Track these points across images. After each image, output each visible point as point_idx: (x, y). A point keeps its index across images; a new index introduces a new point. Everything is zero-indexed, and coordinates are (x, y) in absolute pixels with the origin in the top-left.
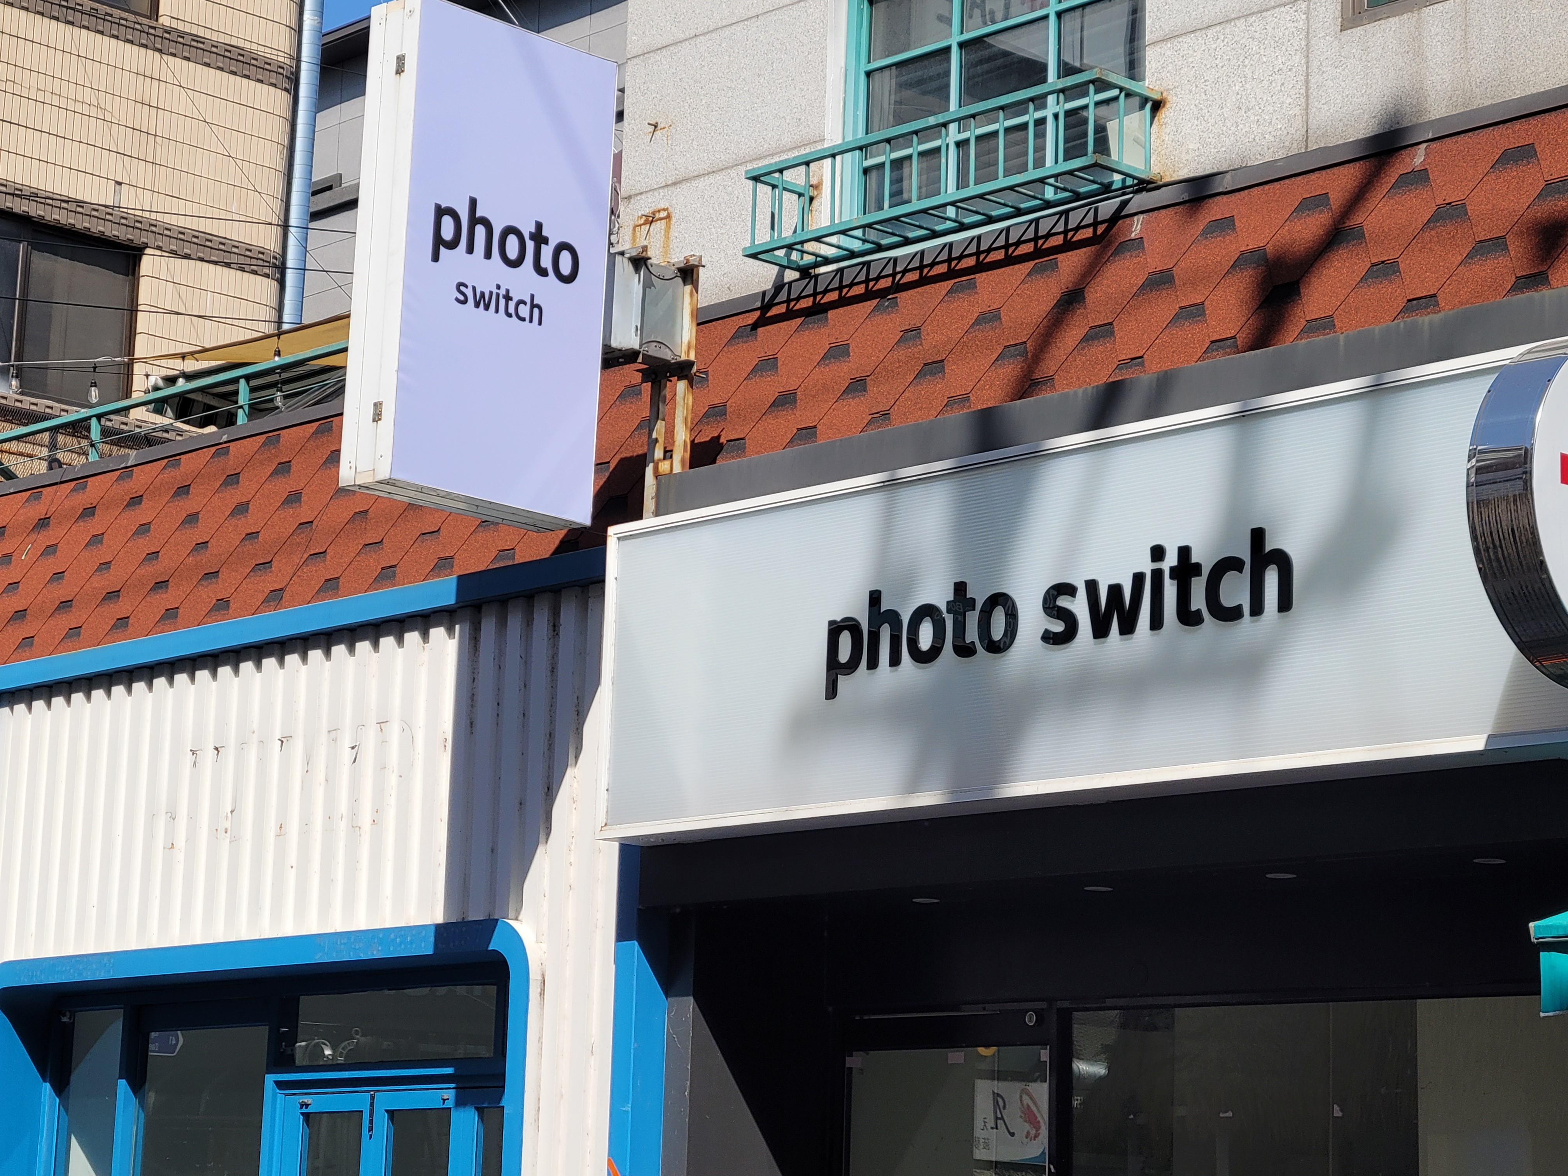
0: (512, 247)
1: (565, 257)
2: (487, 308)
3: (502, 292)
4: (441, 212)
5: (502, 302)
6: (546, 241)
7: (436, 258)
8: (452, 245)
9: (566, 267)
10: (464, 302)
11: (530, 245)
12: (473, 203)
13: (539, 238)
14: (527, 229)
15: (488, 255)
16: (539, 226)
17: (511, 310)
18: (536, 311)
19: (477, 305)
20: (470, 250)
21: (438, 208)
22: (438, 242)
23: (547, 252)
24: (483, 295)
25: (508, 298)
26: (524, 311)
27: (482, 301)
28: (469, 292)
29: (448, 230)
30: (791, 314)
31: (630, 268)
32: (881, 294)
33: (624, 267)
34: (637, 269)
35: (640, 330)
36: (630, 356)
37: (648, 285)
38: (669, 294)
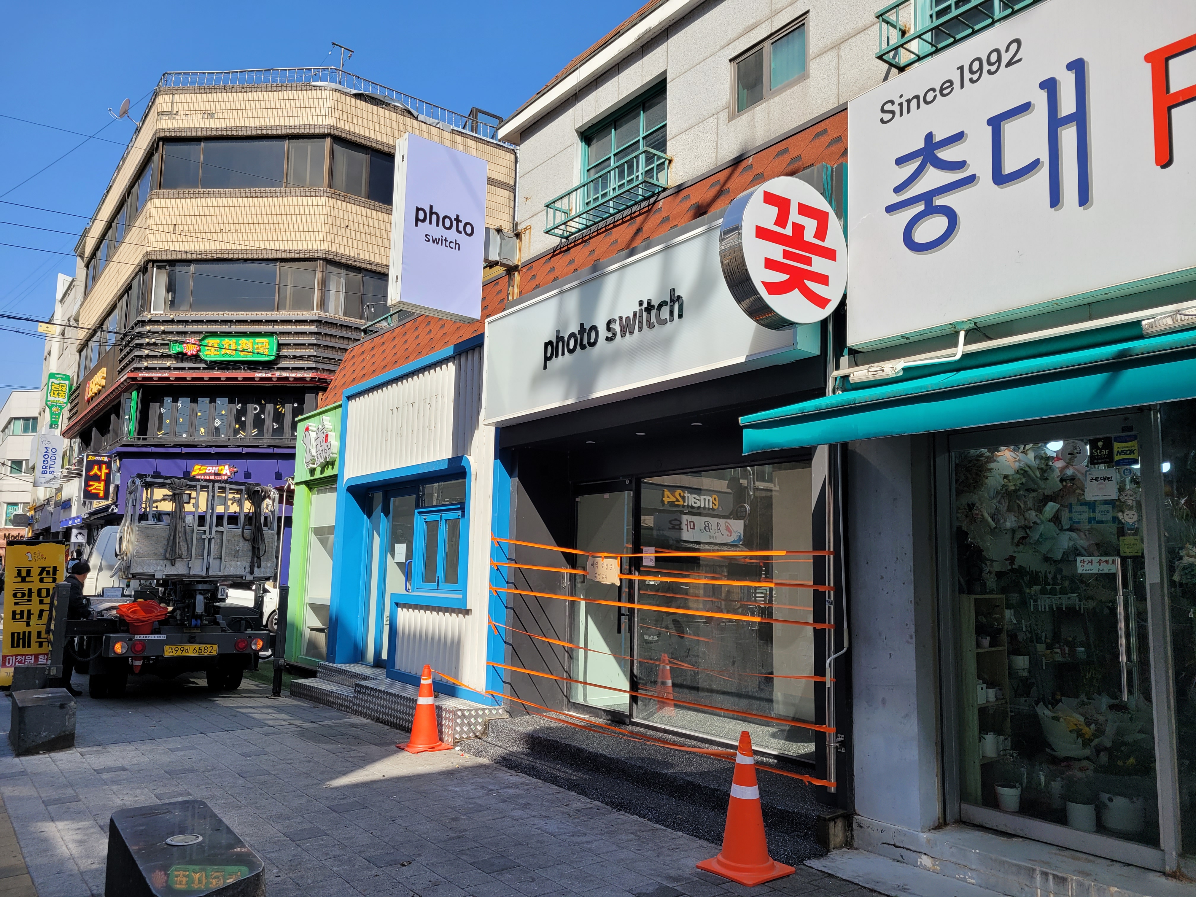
0: (447, 223)
1: (469, 227)
2: (438, 243)
3: (444, 238)
4: (418, 209)
5: (444, 242)
6: (461, 221)
7: (417, 225)
8: (424, 221)
9: (469, 231)
10: (429, 241)
11: (454, 223)
12: (431, 207)
13: (458, 220)
14: (453, 217)
15: (438, 225)
16: (458, 216)
17: (448, 245)
18: (457, 245)
19: (434, 242)
20: (430, 223)
21: (417, 208)
22: (417, 220)
23: (461, 226)
24: (436, 239)
25: (446, 240)
26: (453, 245)
27: (435, 241)
28: (430, 238)
29: (421, 215)
30: (561, 253)
31: (496, 233)
32: (586, 241)
33: (493, 233)
34: (498, 234)
35: (500, 254)
36: (496, 263)
37: (502, 239)
38: (511, 242)
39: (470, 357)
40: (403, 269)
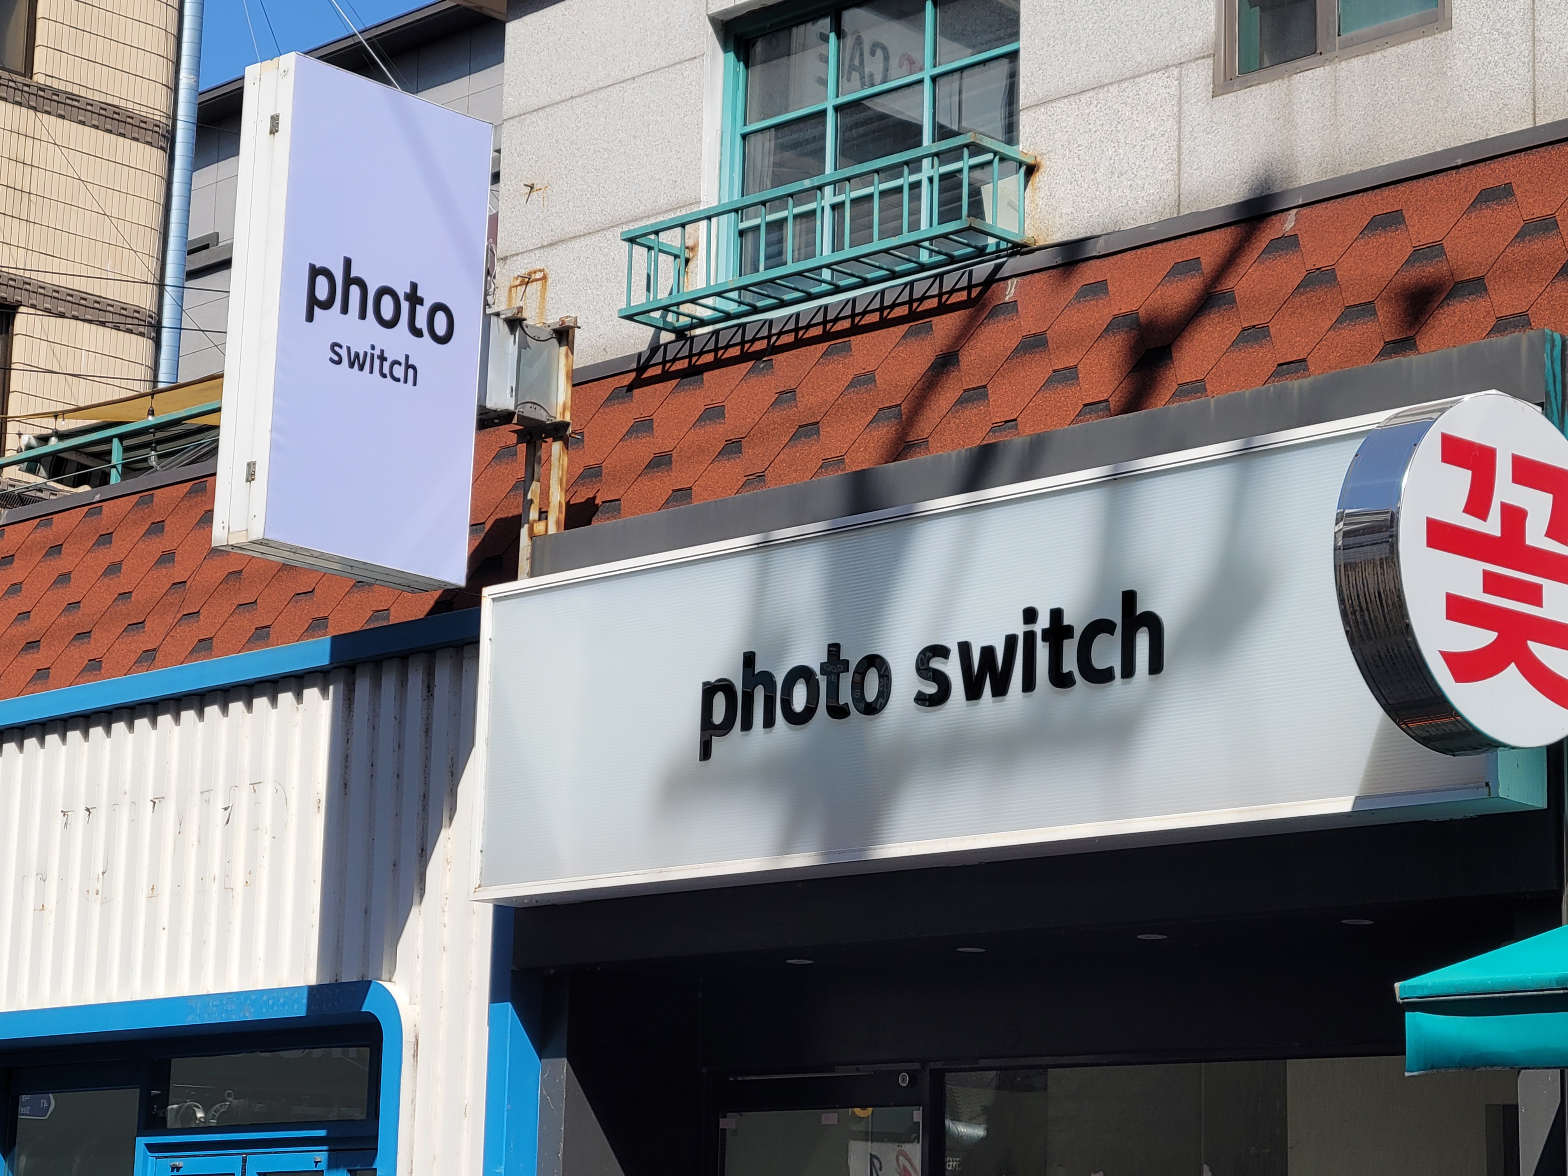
1: (441, 318)
2: (361, 368)
4: (315, 272)
6: (421, 301)
7: (310, 318)
8: (327, 305)
10: (339, 362)
11: (405, 306)
13: (414, 299)
14: (402, 290)
15: (363, 315)
16: (414, 286)
21: (312, 267)
22: (313, 302)
26: (399, 371)
28: (343, 353)
29: (322, 291)
30: (665, 376)
31: (505, 329)
32: (758, 356)
33: (499, 328)
34: (512, 330)
35: (516, 391)
36: (506, 417)
37: (523, 346)
38: (545, 353)
39: (389, 683)
40: (275, 447)
